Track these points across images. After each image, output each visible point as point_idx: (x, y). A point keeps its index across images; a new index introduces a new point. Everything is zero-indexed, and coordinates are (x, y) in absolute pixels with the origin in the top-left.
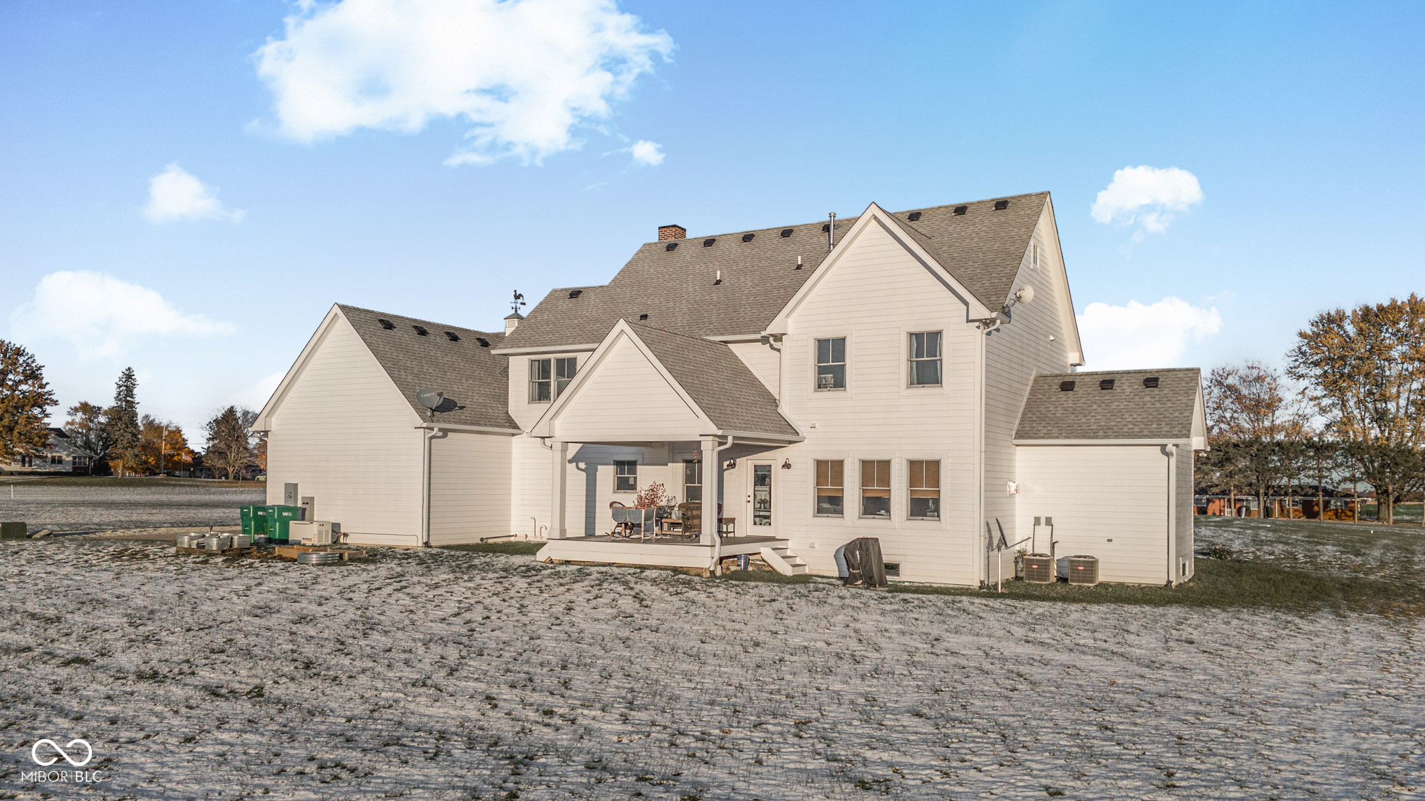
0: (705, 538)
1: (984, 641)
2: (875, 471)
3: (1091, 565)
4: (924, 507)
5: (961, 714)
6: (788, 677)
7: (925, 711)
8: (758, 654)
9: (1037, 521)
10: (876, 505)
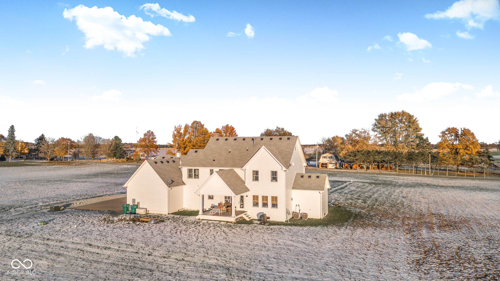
0: (233, 216)
1: (285, 241)
2: (265, 198)
3: (306, 215)
4: (275, 205)
5: (280, 258)
6: (256, 252)
7: (275, 257)
8: (251, 247)
9: (296, 205)
10: (265, 205)
